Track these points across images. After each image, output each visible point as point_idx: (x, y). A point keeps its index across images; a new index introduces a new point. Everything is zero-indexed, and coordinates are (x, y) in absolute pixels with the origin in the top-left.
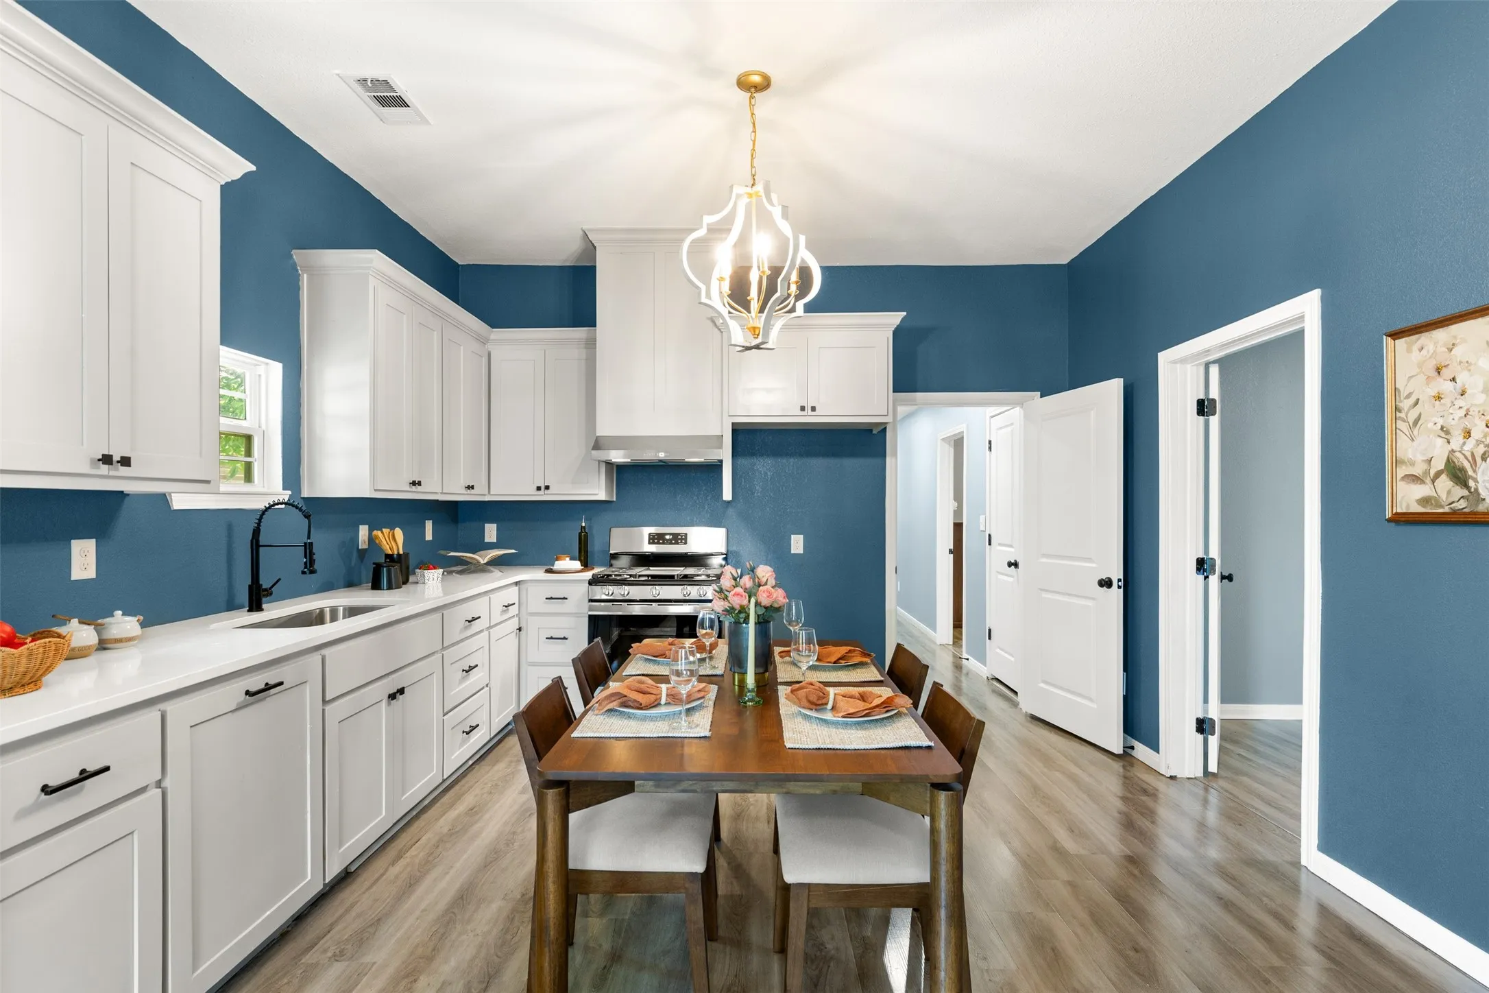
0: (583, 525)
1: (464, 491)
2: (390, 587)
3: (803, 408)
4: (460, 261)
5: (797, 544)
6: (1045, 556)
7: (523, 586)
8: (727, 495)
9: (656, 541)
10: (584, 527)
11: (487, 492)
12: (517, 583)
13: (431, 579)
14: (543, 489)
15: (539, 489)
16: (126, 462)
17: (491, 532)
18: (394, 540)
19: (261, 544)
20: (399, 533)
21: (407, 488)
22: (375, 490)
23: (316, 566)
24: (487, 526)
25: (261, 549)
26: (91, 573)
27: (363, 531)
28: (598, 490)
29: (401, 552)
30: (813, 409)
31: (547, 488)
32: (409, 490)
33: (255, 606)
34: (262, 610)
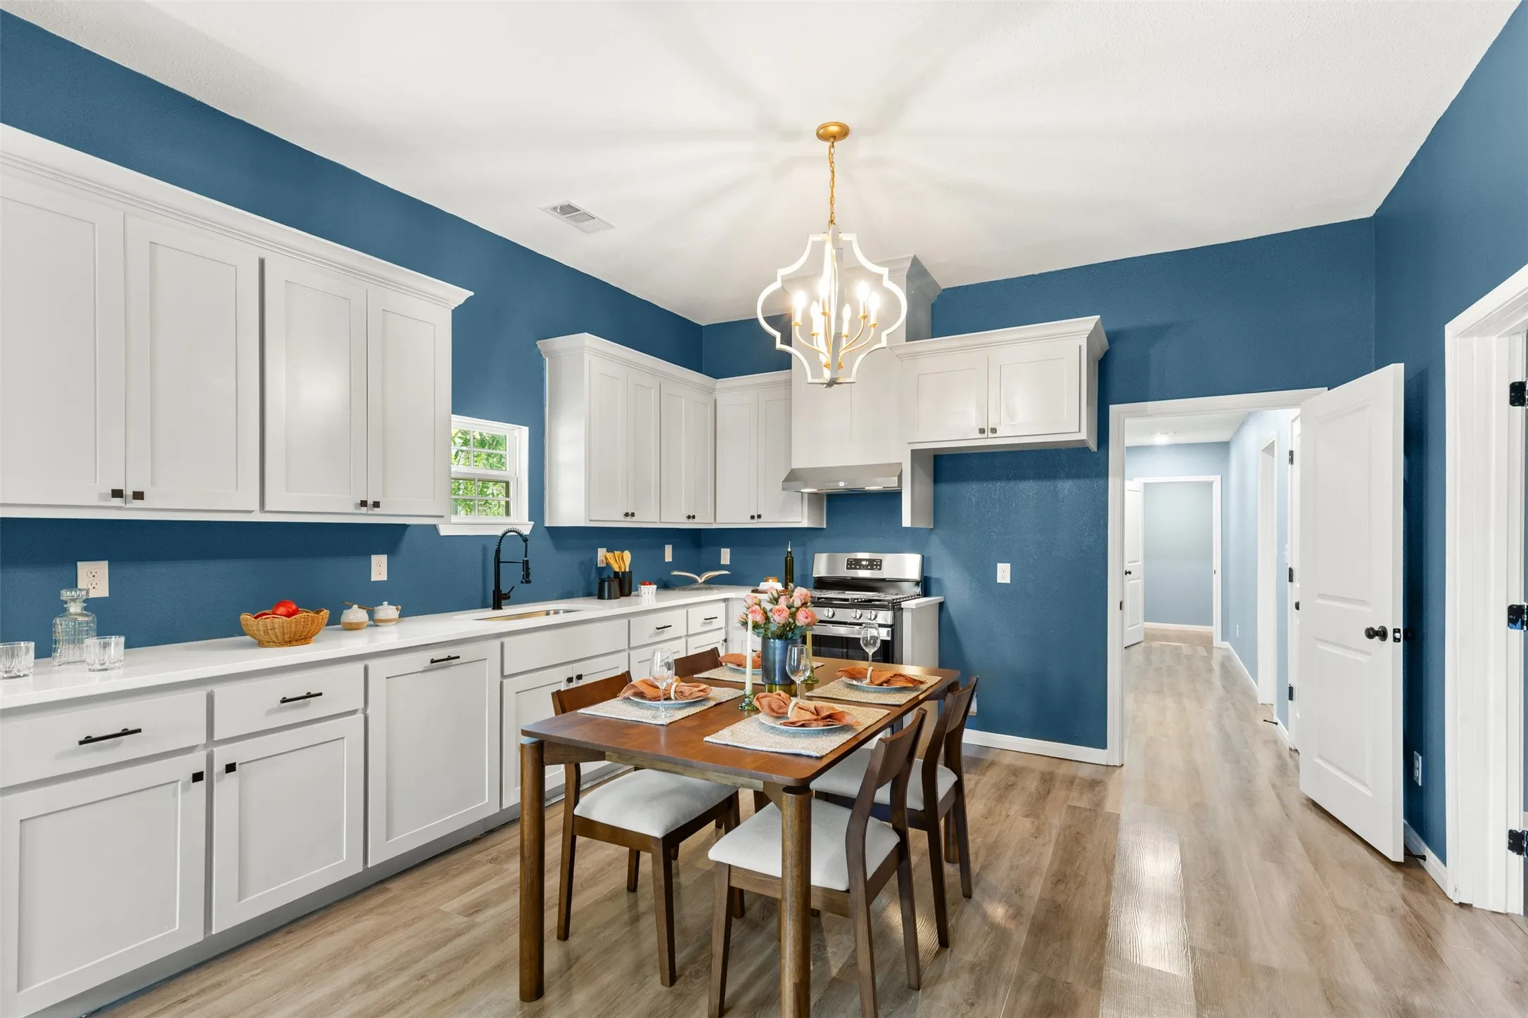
0: (789, 550)
1: (687, 521)
2: (610, 598)
3: (982, 431)
4: (703, 322)
5: (1004, 573)
6: (1322, 596)
7: (731, 603)
8: (906, 521)
9: (853, 566)
10: (790, 552)
11: (713, 521)
12: (725, 600)
13: (647, 593)
14: (756, 517)
15: (753, 517)
16: (376, 505)
17: (726, 556)
18: (622, 561)
19: (501, 560)
20: (627, 555)
21: (622, 518)
22: (591, 521)
23: (531, 578)
24: (723, 550)
25: (501, 564)
26: (384, 577)
27: (602, 552)
28: (801, 518)
29: (627, 570)
30: (994, 430)
31: (759, 516)
32: (622, 519)
33: (497, 606)
34: (502, 609)
